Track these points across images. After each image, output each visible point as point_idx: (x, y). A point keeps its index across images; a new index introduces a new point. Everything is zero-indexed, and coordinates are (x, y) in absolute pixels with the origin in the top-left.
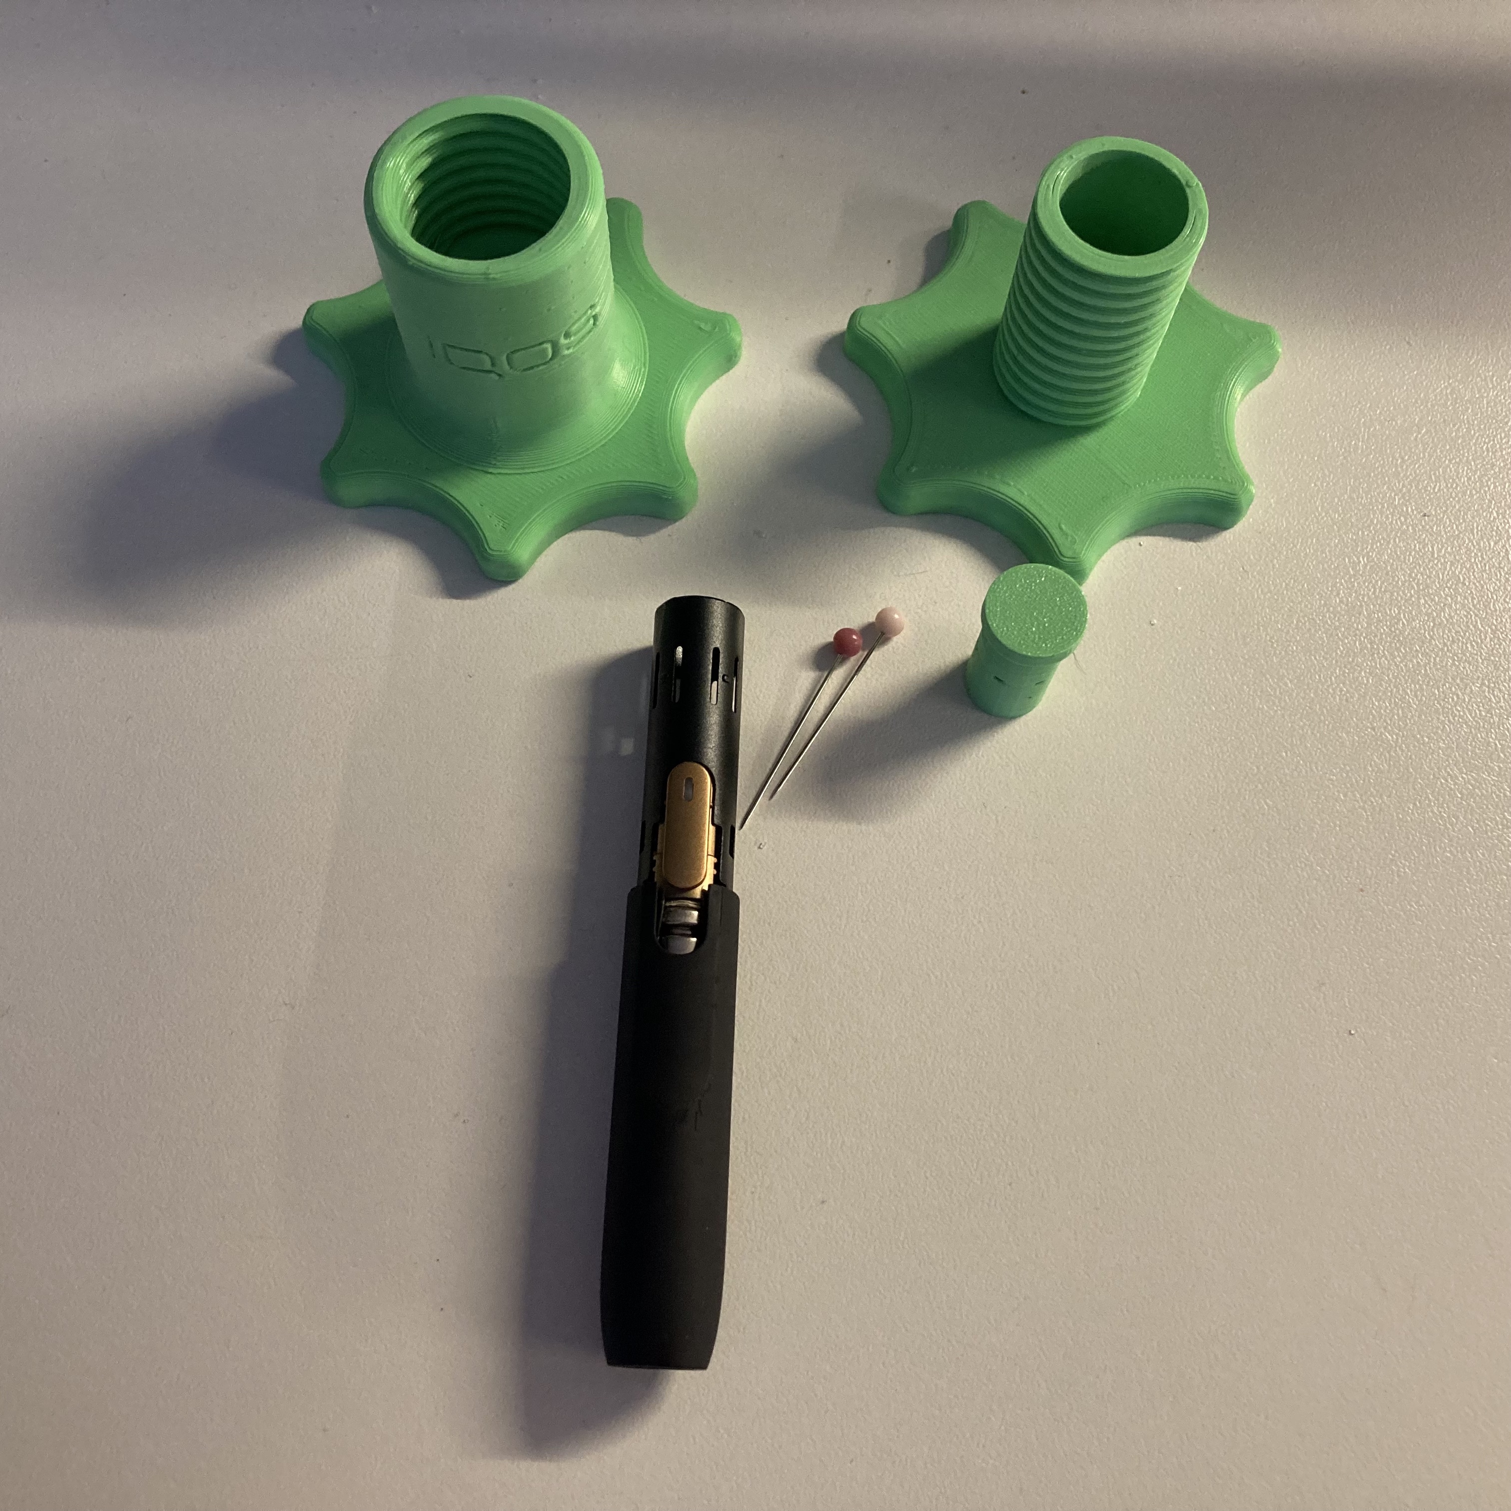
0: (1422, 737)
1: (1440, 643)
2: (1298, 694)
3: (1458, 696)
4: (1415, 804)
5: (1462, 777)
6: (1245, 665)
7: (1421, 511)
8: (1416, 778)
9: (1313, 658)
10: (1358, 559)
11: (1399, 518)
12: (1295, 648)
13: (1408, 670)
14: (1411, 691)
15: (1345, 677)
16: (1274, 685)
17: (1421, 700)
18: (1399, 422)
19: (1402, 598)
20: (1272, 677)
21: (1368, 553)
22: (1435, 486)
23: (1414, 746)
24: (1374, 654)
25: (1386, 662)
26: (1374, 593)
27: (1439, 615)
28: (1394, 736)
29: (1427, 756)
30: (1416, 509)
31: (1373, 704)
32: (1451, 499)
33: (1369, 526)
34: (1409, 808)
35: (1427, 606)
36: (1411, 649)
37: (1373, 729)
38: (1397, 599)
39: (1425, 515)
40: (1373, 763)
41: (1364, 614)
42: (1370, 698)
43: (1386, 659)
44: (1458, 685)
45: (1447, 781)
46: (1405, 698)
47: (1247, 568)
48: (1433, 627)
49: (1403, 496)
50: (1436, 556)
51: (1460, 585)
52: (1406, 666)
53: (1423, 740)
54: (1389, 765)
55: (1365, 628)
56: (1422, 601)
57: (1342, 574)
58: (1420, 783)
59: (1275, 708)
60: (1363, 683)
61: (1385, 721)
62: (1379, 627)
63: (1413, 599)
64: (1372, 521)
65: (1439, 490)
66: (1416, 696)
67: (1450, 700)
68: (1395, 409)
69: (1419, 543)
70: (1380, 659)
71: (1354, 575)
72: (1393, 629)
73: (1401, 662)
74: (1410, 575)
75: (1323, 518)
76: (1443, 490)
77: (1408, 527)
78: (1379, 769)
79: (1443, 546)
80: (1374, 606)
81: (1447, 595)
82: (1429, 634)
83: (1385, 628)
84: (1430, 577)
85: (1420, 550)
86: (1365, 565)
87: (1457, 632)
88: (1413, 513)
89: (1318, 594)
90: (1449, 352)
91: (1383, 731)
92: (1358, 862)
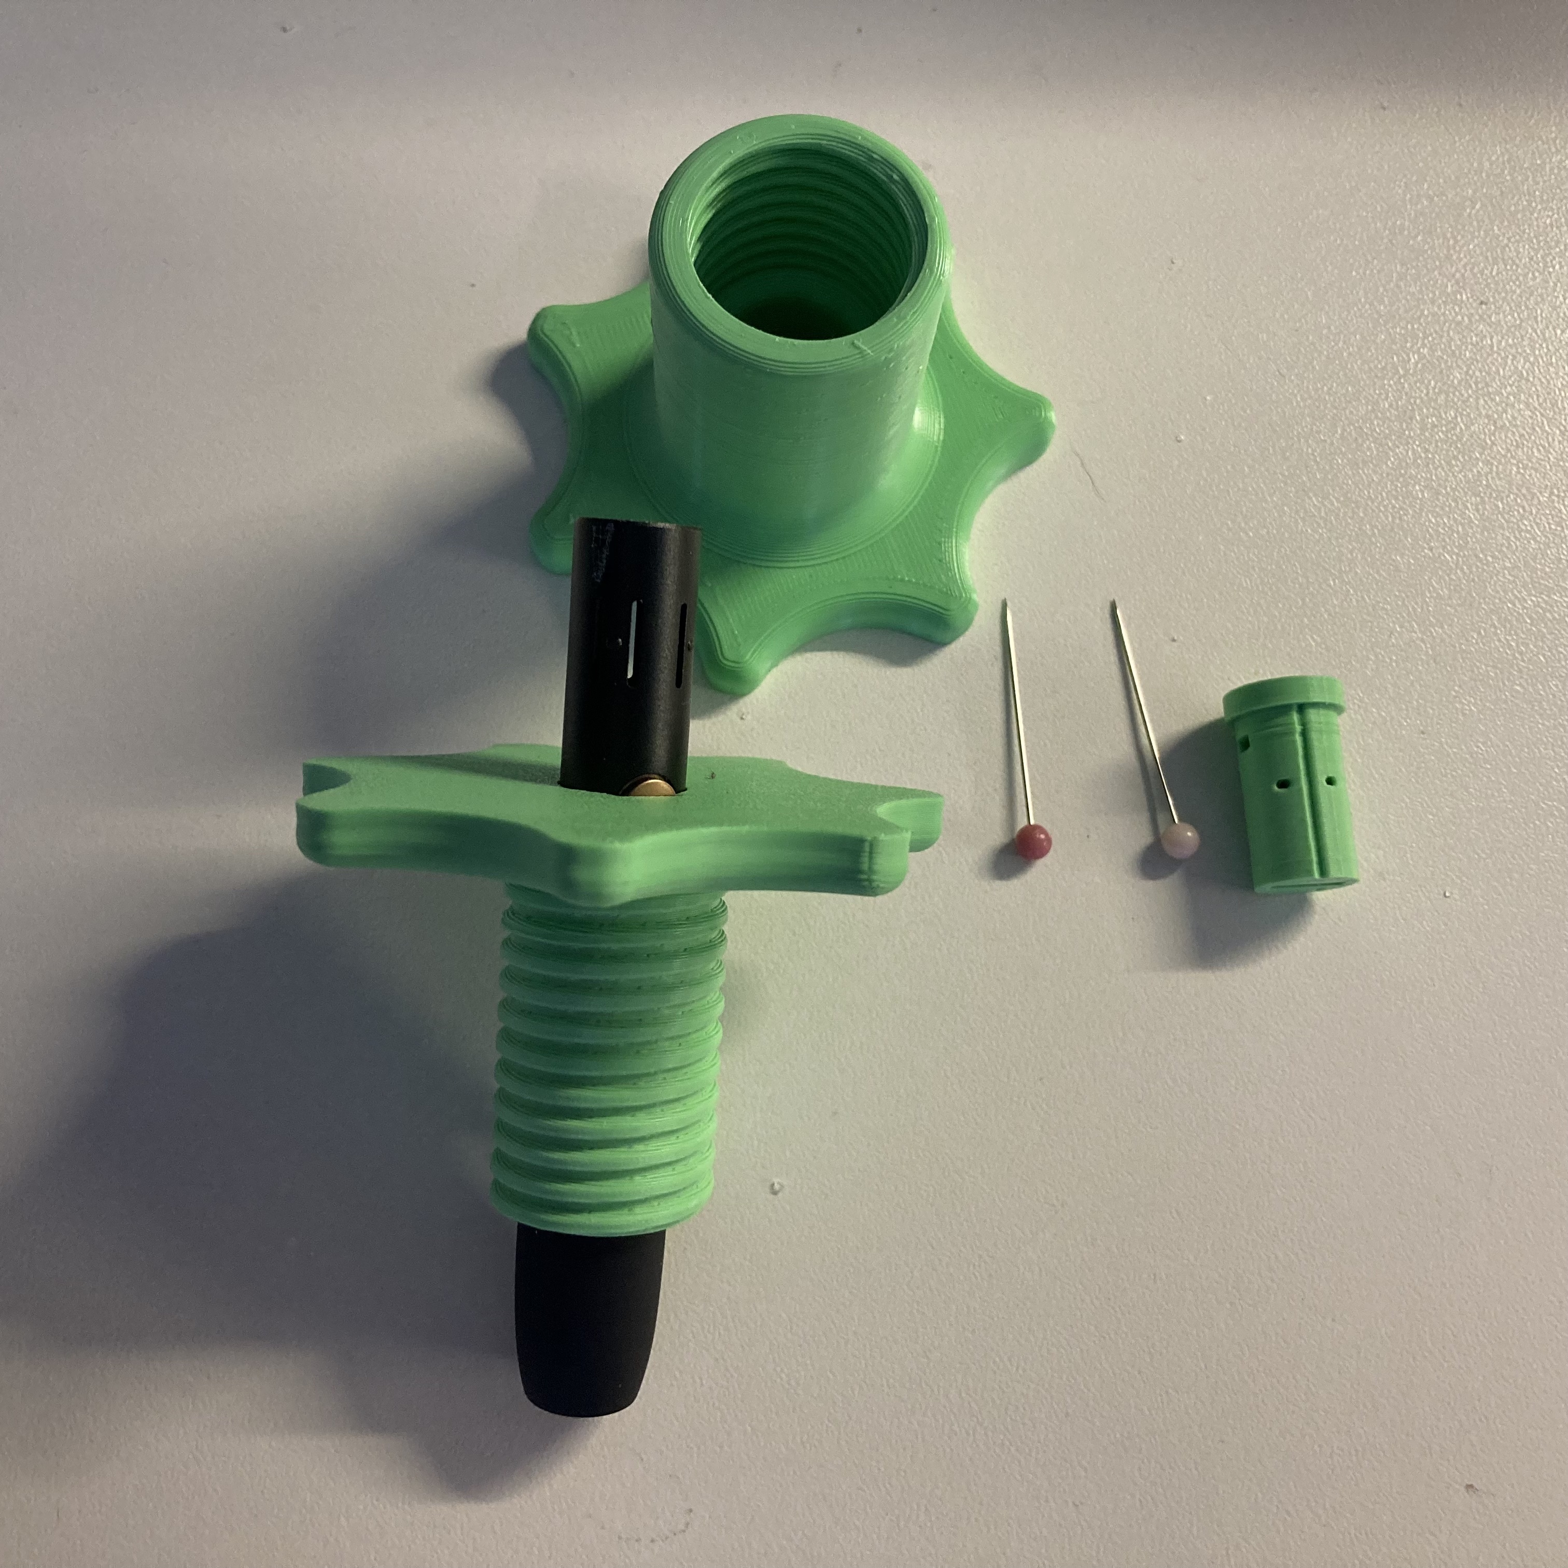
0: (1486, 556)
1: (1502, 449)
2: (1345, 513)
3: (1523, 508)
4: (1479, 633)
5: (1532, 601)
6: (1286, 484)
7: (1478, 298)
8: (1480, 603)
9: (1361, 472)
10: (1408, 355)
11: (1453, 308)
12: (1340, 461)
13: (1468, 482)
14: (1472, 504)
15: (1397, 491)
16: (1318, 505)
17: (1484, 514)
18: (1450, 196)
19: (1459, 400)
20: (1315, 495)
21: (1419, 349)
22: (1492, 269)
23: (1477, 567)
24: (1428, 464)
25: (1443, 474)
26: (1427, 394)
27: (1500, 417)
28: (1454, 557)
29: (1492, 578)
30: (1472, 297)
31: (1430, 521)
32: (1511, 284)
33: (1419, 318)
34: (1473, 637)
35: (1487, 407)
36: (1470, 457)
37: (1431, 549)
38: (1453, 400)
39: (1482, 303)
40: (1431, 588)
41: (1417, 420)
42: (1427, 515)
43: (1443, 469)
44: (1524, 495)
45: (1514, 605)
46: (1465, 513)
47: (1284, 371)
48: (1495, 431)
49: (1457, 282)
50: (1495, 349)
51: (1524, 382)
52: (1464, 476)
53: (1486, 559)
54: (1450, 590)
55: (1418, 436)
56: (1482, 402)
57: (1390, 374)
58: (1483, 609)
59: (1320, 531)
60: (1418, 498)
61: (1444, 540)
62: (1433, 433)
63: (1471, 400)
64: (1422, 313)
65: (1497, 274)
66: (1478, 510)
67: (1516, 513)
68: (1445, 182)
69: (1477, 335)
70: (1436, 469)
71: (1404, 376)
72: (1449, 435)
73: (1460, 472)
74: (1467, 373)
75: (1366, 311)
76: (1501, 273)
77: (1463, 318)
78: (1438, 594)
79: (1503, 338)
80: (1428, 409)
81: (1509, 394)
82: (1490, 439)
83: (1440, 434)
84: (1488, 373)
85: (1477, 343)
86: (1417, 363)
87: (1521, 436)
88: (1468, 300)
89: (1365, 397)
90: (1506, 112)
91: (1441, 551)
92: (1418, 702)
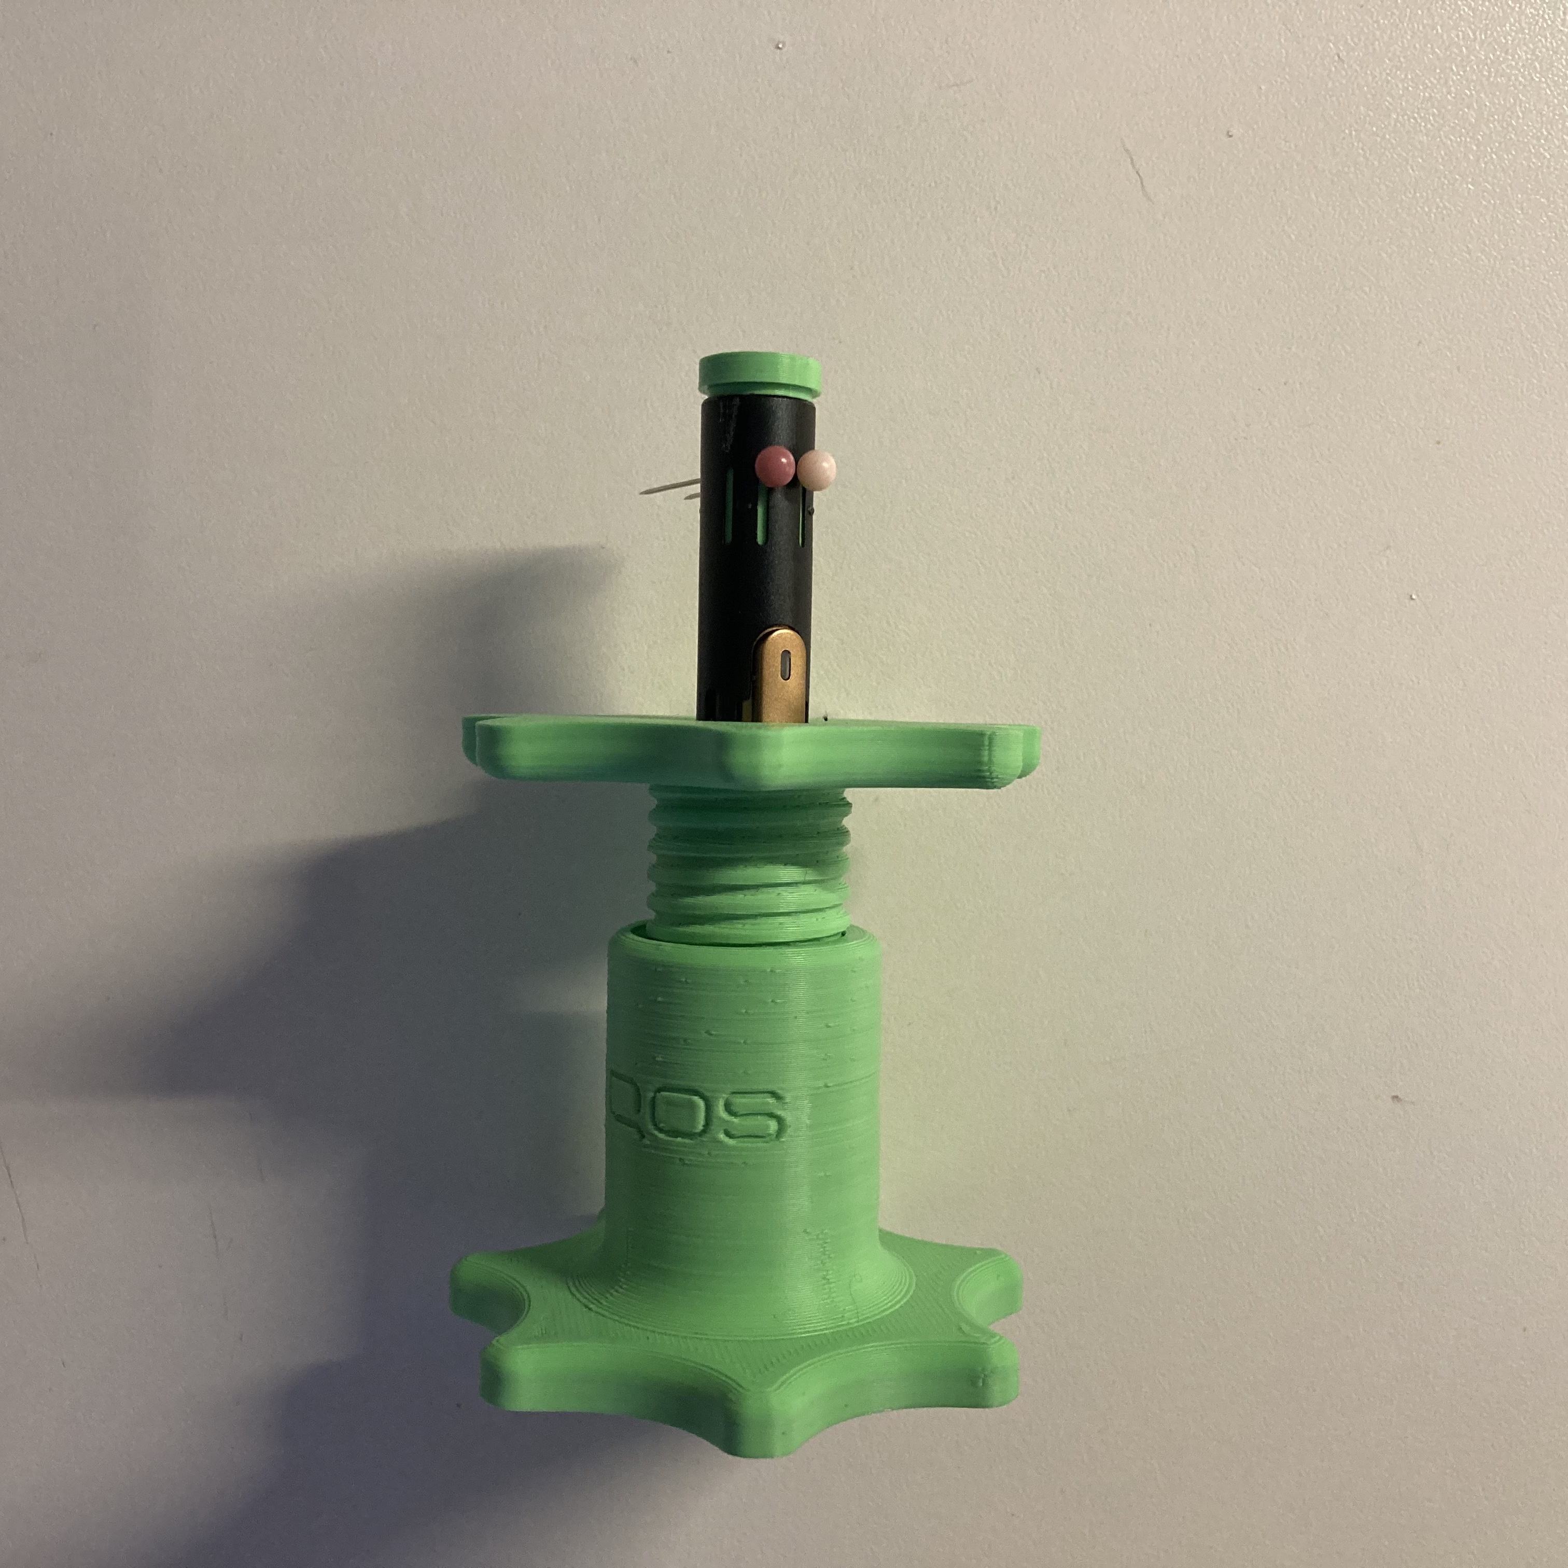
2: (1388, 214)
6: (1333, 181)
16: (1363, 205)
20: (1361, 195)
28: (1492, 261)
37: (1469, 252)
54: (1483, 296)
61: (1484, 242)
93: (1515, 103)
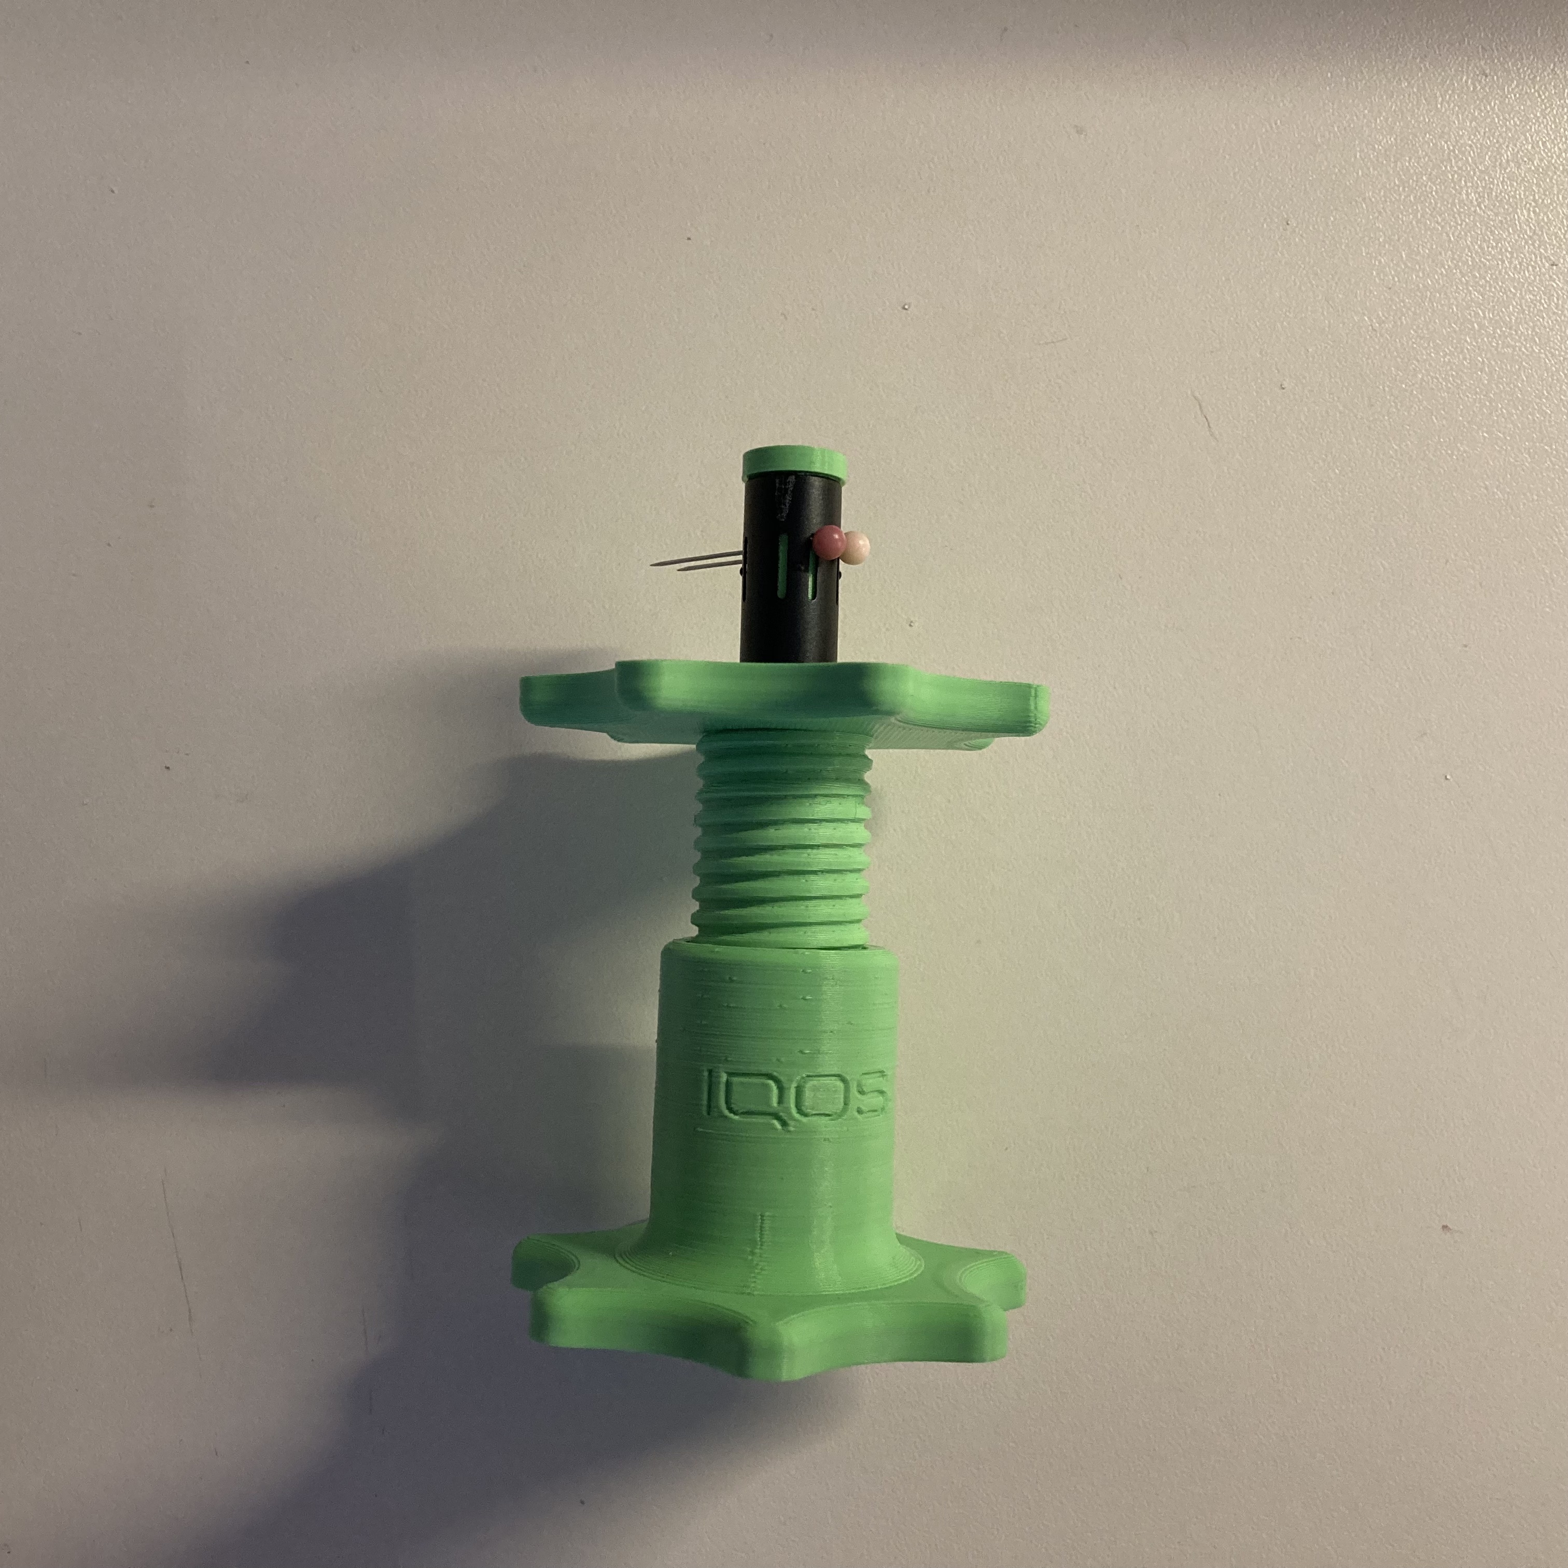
2: (1418, 455)
20: (1394, 438)
28: (1506, 495)
29: (1535, 514)
40: (1484, 522)
54: (1499, 524)
59: (1395, 470)
78: (1489, 527)
93: (1519, 368)
